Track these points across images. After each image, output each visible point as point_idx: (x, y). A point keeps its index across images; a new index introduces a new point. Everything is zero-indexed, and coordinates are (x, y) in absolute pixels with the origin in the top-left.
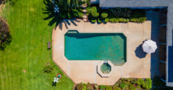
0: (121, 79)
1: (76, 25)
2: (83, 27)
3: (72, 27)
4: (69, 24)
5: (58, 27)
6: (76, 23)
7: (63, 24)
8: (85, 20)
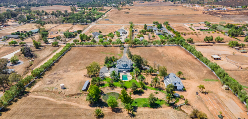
0: (130, 75)
1: (121, 79)
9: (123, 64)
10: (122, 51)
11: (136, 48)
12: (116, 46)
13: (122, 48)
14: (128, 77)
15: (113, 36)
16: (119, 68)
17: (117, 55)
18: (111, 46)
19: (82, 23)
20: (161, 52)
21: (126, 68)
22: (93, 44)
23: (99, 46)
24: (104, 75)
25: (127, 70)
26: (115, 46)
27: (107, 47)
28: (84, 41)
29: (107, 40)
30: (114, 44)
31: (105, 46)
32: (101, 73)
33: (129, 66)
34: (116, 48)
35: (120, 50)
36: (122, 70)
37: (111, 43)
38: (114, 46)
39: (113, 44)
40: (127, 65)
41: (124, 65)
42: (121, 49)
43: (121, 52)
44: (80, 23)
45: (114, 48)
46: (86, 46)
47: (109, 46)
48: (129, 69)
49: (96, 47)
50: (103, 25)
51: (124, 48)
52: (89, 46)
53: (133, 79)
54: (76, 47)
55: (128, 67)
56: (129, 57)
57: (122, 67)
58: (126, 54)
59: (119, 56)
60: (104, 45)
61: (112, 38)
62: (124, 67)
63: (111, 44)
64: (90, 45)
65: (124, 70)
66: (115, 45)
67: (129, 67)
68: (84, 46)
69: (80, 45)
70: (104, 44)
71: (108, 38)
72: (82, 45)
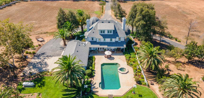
0: (128, 65)
1: (95, 83)
2: (97, 80)
3: (97, 85)
4: (94, 87)
5: (97, 94)
6: (94, 83)
7: (93, 90)
8: (92, 79)
9: (103, 29)
10: (103, 7)
11: (127, 2)
13: (103, 2)
14: (120, 75)
16: (93, 42)
17: (93, 12)
20: (175, 7)
21: (114, 40)
24: (46, 64)
25: (116, 47)
32: (38, 57)
33: (122, 36)
34: (91, 2)
35: (99, 6)
36: (102, 47)
40: (115, 33)
41: (106, 33)
42: (100, 4)
43: (100, 8)
45: (88, 2)
48: (121, 43)
51: (106, 3)
53: (139, 82)
54: (27, 1)
55: (117, 39)
56: (116, 16)
57: (102, 40)
58: (110, 10)
59: (96, 14)
62: (108, 40)
65: (106, 47)
67: (122, 40)
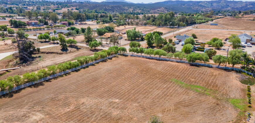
10: (249, 90)
12: (226, 69)
13: (248, 77)
15: (221, 45)
17: (227, 101)
18: (209, 67)
19: (172, 27)
22: (164, 55)
23: (177, 62)
26: (222, 69)
27: (198, 66)
28: (153, 47)
29: (203, 51)
30: (219, 60)
31: (193, 63)
34: (224, 73)
37: (211, 58)
38: (218, 68)
39: (215, 62)
43: (243, 90)
44: (169, 27)
45: (217, 72)
46: (147, 58)
47: (203, 66)
49: (169, 62)
50: (205, 29)
52: (152, 59)
54: (126, 56)
60: (190, 61)
61: (218, 49)
63: (211, 62)
64: (157, 56)
66: (222, 65)
68: (143, 57)
69: (136, 53)
70: (191, 57)
71: (207, 47)
72: (140, 54)
